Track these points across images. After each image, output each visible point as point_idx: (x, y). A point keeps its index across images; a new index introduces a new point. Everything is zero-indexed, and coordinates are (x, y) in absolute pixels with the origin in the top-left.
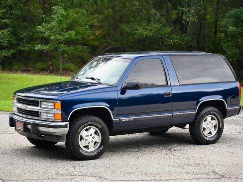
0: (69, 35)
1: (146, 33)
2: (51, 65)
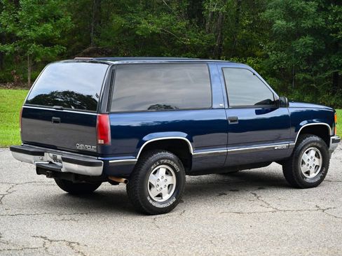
0: (43, 30)
1: (152, 28)
2: (15, 74)
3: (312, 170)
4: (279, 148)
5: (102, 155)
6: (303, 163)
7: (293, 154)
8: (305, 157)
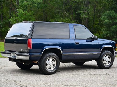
3: (107, 63)
4: (95, 54)
5: (29, 53)
6: (104, 60)
7: (100, 56)
8: (104, 58)
